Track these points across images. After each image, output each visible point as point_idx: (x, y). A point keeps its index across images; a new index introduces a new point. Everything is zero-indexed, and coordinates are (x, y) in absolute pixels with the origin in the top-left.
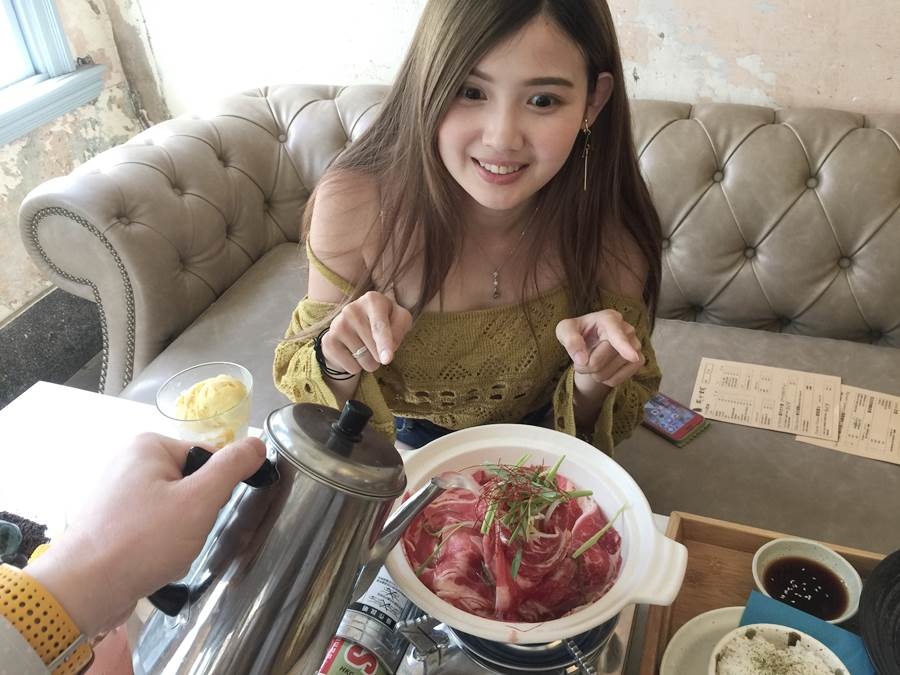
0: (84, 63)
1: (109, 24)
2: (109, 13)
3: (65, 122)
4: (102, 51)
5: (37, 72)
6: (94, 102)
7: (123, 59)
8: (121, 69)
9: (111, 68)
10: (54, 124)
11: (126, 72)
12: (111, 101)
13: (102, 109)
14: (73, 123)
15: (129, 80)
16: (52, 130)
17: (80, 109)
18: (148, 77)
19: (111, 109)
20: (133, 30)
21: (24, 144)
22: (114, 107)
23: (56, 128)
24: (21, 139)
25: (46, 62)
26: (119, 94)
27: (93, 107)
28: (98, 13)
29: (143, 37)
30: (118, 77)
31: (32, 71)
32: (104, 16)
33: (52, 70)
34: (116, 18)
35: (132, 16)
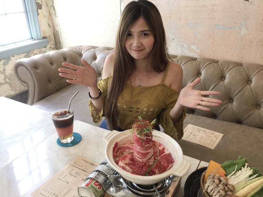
0: (45, 38)
1: (53, 30)
2: (53, 27)
3: (37, 51)
4: (50, 36)
5: (32, 38)
6: (46, 47)
7: (55, 38)
8: (54, 40)
9: (51, 40)
10: (34, 51)
11: (55, 42)
12: (50, 47)
13: (48, 49)
14: (40, 51)
15: (56, 43)
16: (34, 52)
17: (41, 48)
18: (60, 43)
19: (50, 49)
20: (58, 32)
21: (26, 54)
24: (25, 53)
25: (35, 36)
26: (53, 46)
27: (45, 48)
28: (50, 27)
29: (60, 33)
30: (53, 42)
31: (31, 38)
32: (51, 28)
33: (36, 38)
34: (54, 28)
35: (57, 28)
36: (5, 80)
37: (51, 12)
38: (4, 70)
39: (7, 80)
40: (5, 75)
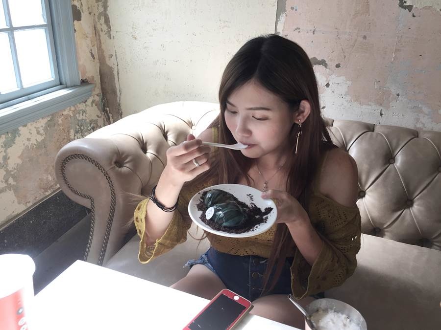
0: (84, 82)
1: (98, 64)
2: (99, 59)
4: (93, 77)
5: (61, 84)
6: (85, 102)
8: (100, 87)
9: (96, 86)
10: (64, 110)
12: (93, 102)
14: (74, 111)
15: (103, 93)
17: (78, 104)
20: (111, 69)
21: (49, 119)
22: (94, 105)
23: (65, 113)
24: (48, 116)
28: (94, 58)
34: (102, 61)
35: (111, 62)
37: (99, 27)
38: (6, 158)
39: (11, 181)
40: (7, 171)
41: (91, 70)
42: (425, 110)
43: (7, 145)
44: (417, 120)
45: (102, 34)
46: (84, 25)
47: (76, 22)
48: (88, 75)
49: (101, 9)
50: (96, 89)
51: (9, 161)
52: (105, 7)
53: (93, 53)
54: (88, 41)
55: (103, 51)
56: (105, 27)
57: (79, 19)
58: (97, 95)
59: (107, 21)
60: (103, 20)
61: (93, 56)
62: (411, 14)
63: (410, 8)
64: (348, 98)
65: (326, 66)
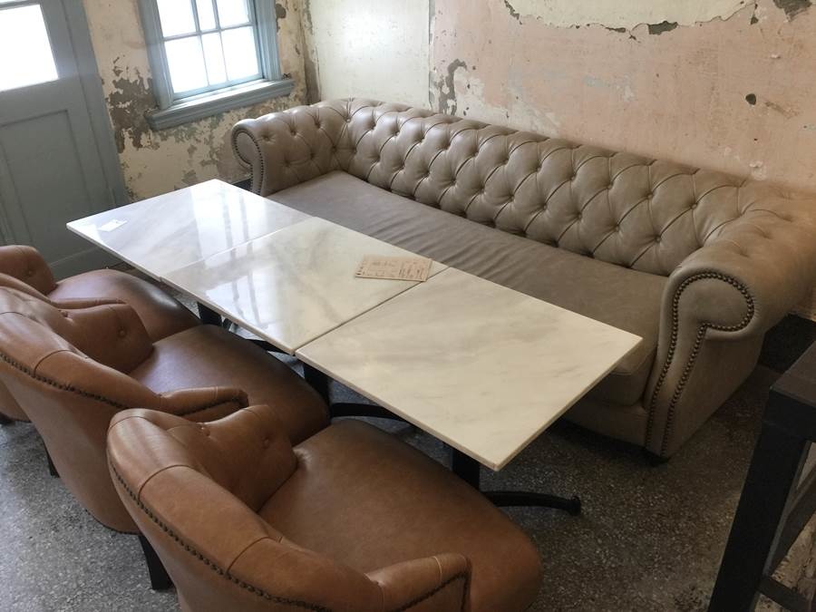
0: (287, 76)
1: (304, 60)
2: (304, 55)
4: (297, 73)
5: (263, 77)
6: (288, 95)
7: (307, 78)
8: (304, 81)
9: (300, 81)
11: (307, 84)
12: (296, 96)
13: (291, 101)
14: (275, 104)
15: (307, 88)
17: (279, 98)
18: (316, 88)
19: (295, 102)
20: (313, 64)
22: (297, 100)
23: (266, 105)
24: (249, 106)
25: (268, 73)
26: (301, 94)
27: (287, 99)
28: (299, 53)
29: (316, 68)
30: (302, 86)
31: (261, 76)
32: (301, 55)
33: (270, 77)
34: (306, 57)
35: (313, 58)
36: (211, 156)
37: (303, 23)
38: (211, 137)
39: (215, 156)
40: (211, 147)
41: (295, 65)
42: (537, 112)
43: (213, 126)
44: (532, 123)
45: (306, 30)
46: (288, 22)
47: (280, 20)
48: (292, 70)
49: (305, 6)
50: (300, 84)
51: (214, 140)
52: (308, 4)
53: (298, 47)
54: (293, 37)
55: (307, 47)
56: (307, 24)
57: (284, 17)
58: (302, 90)
59: (309, 18)
60: (306, 17)
61: (298, 51)
62: (518, 21)
63: (517, 16)
64: (484, 99)
65: (466, 67)
